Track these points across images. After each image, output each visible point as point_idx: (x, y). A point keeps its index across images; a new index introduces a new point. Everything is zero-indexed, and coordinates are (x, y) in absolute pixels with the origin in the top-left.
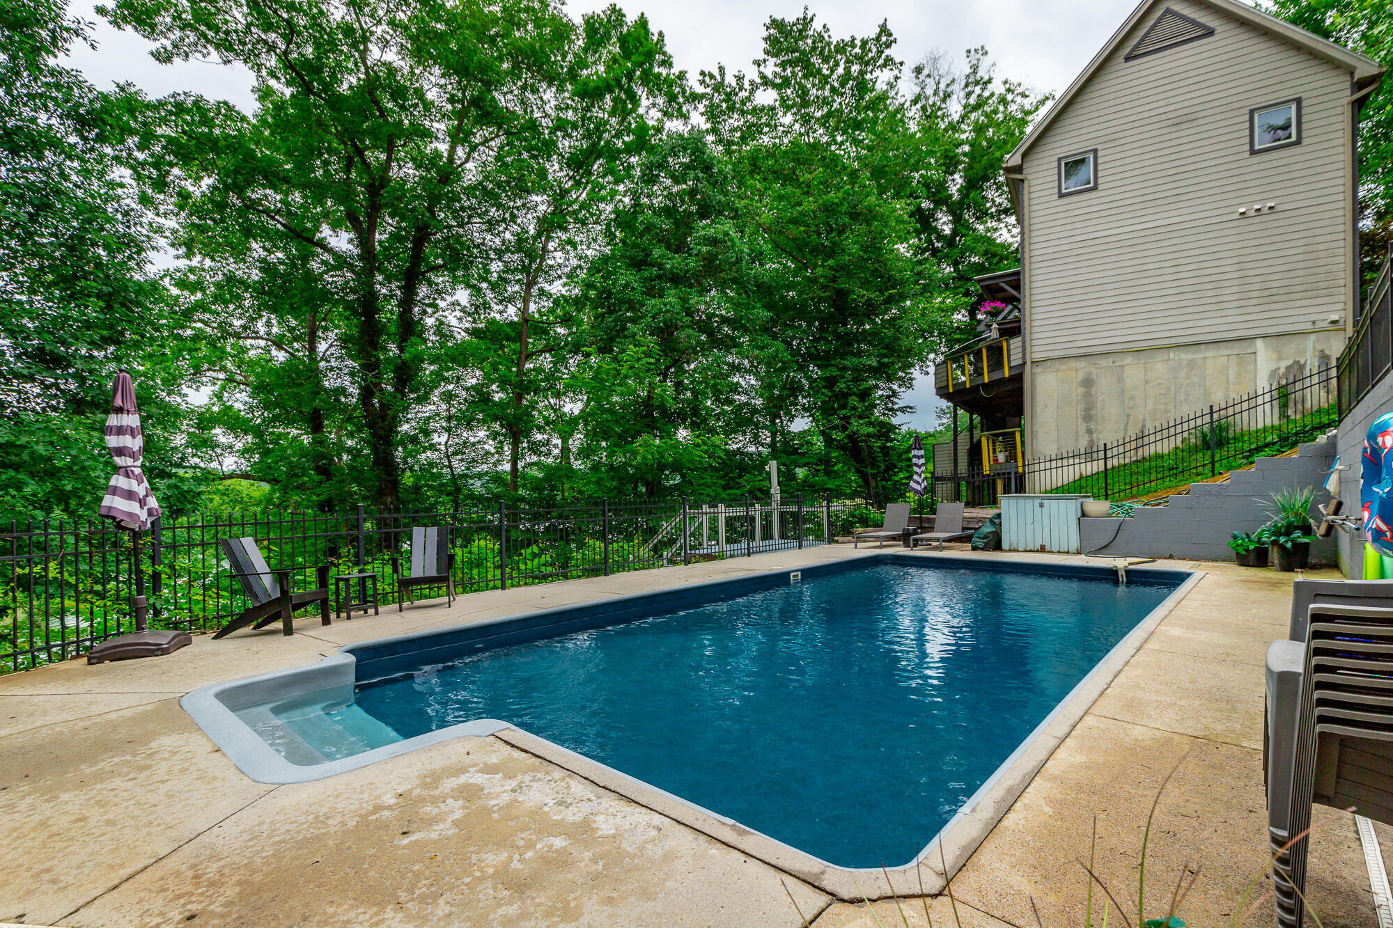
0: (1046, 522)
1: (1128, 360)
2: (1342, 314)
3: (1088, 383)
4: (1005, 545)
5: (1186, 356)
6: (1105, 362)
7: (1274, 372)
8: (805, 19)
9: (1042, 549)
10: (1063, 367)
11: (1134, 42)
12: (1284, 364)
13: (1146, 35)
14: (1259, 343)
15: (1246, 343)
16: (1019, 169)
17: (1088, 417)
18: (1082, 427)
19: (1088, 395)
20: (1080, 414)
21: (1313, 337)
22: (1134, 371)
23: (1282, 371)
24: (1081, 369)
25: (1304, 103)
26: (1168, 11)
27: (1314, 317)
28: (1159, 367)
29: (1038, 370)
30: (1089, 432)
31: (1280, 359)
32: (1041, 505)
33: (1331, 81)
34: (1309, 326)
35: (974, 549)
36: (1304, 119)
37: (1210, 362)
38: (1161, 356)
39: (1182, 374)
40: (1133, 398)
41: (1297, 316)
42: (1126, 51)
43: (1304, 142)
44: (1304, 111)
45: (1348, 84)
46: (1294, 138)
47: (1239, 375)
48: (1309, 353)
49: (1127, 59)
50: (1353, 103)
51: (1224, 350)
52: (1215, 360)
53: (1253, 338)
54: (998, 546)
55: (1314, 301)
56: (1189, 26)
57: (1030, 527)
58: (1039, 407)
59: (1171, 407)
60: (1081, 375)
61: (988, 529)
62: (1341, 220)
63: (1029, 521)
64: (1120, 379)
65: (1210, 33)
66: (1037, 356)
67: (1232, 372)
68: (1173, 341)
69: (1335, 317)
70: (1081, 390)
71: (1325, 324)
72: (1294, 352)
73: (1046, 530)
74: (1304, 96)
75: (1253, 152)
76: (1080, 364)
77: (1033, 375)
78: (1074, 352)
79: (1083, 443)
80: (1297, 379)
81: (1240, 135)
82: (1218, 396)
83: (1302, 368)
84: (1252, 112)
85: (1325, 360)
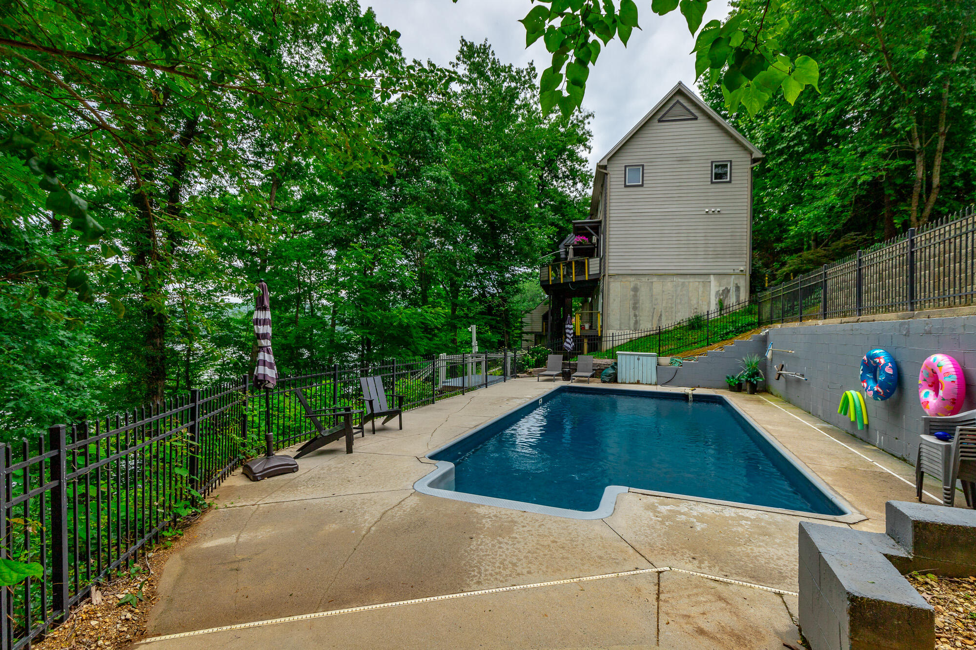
0: (641, 368)
1: (655, 279)
2: (745, 267)
3: (636, 289)
4: (619, 380)
5: (681, 280)
6: (644, 279)
7: (717, 292)
9: (638, 383)
10: (624, 280)
11: (662, 113)
12: (721, 289)
13: (668, 111)
14: (712, 276)
15: (706, 277)
16: (606, 168)
17: (635, 308)
18: (632, 313)
19: (635, 296)
20: (631, 306)
21: (733, 277)
22: (657, 285)
23: (721, 292)
24: (632, 282)
25: (733, 164)
26: (678, 102)
27: (734, 267)
28: (669, 285)
29: (612, 280)
30: (635, 316)
31: (720, 286)
32: (638, 359)
33: (743, 156)
34: (732, 271)
35: (604, 382)
36: (733, 171)
37: (691, 284)
38: (670, 279)
39: (679, 288)
40: (656, 299)
41: (728, 266)
42: (659, 116)
43: (733, 182)
44: (733, 167)
45: (749, 159)
46: (728, 179)
47: (703, 292)
48: (732, 285)
49: (660, 121)
50: (752, 169)
51: (698, 279)
52: (693, 284)
53: (709, 274)
54: (615, 380)
55: (735, 260)
56: (687, 112)
57: (632, 370)
58: (611, 300)
59: (673, 305)
60: (632, 285)
61: (611, 371)
63: (632, 367)
64: (651, 289)
65: (696, 119)
66: (611, 272)
67: (701, 290)
68: (675, 272)
69: (742, 268)
70: (632, 293)
71: (738, 271)
72: (725, 283)
73: (640, 372)
74: (733, 160)
75: (712, 183)
76: (632, 279)
77: (609, 282)
78: (630, 272)
79: (632, 322)
80: (727, 296)
81: (706, 173)
82: (694, 302)
83: (729, 291)
84: (712, 162)
85: (738, 288)
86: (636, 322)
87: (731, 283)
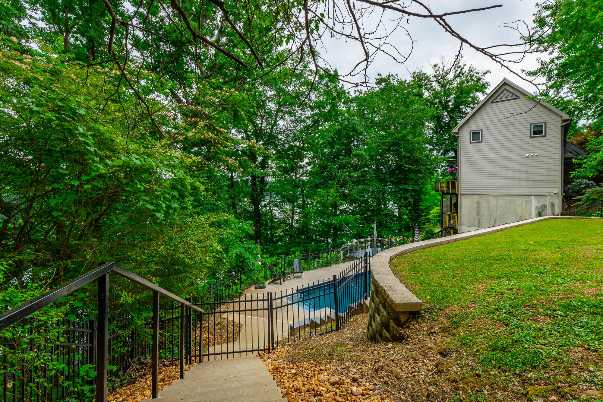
1: (491, 198)
2: (558, 191)
3: (478, 203)
5: (509, 198)
6: (484, 197)
7: (537, 207)
8: (389, 76)
10: (471, 197)
11: (494, 97)
12: (540, 205)
13: (498, 96)
14: (532, 197)
15: (528, 197)
16: (458, 133)
17: (478, 214)
18: (476, 217)
19: (478, 207)
20: (476, 213)
21: (549, 197)
22: (493, 202)
23: (539, 207)
24: (476, 199)
25: (547, 124)
26: (505, 89)
27: (549, 191)
28: (501, 201)
29: (463, 197)
30: (479, 219)
31: (539, 203)
33: (556, 118)
34: (547, 194)
36: (547, 129)
37: (517, 201)
38: (502, 197)
39: (508, 204)
40: (492, 210)
41: (544, 190)
42: (492, 100)
43: (547, 136)
44: (547, 126)
45: (560, 120)
46: (544, 134)
47: (526, 207)
48: (548, 202)
49: (492, 102)
50: (562, 126)
51: (521, 198)
52: (518, 201)
53: (531, 195)
55: (550, 186)
56: (512, 95)
58: (463, 210)
59: (504, 214)
60: (476, 201)
62: (558, 162)
64: (489, 204)
65: (519, 98)
66: (462, 193)
67: (524, 205)
68: (505, 193)
69: (555, 192)
70: (476, 205)
71: (553, 194)
72: (542, 201)
74: (547, 122)
75: (531, 137)
76: (476, 197)
77: (460, 198)
78: (474, 193)
79: (477, 222)
80: (544, 210)
81: (527, 131)
82: (519, 212)
83: (545, 207)
84: (531, 125)
85: (553, 205)
86: (479, 223)
87: (547, 201)
